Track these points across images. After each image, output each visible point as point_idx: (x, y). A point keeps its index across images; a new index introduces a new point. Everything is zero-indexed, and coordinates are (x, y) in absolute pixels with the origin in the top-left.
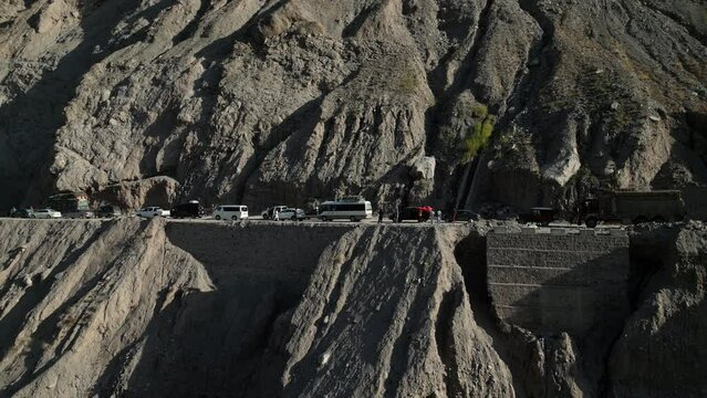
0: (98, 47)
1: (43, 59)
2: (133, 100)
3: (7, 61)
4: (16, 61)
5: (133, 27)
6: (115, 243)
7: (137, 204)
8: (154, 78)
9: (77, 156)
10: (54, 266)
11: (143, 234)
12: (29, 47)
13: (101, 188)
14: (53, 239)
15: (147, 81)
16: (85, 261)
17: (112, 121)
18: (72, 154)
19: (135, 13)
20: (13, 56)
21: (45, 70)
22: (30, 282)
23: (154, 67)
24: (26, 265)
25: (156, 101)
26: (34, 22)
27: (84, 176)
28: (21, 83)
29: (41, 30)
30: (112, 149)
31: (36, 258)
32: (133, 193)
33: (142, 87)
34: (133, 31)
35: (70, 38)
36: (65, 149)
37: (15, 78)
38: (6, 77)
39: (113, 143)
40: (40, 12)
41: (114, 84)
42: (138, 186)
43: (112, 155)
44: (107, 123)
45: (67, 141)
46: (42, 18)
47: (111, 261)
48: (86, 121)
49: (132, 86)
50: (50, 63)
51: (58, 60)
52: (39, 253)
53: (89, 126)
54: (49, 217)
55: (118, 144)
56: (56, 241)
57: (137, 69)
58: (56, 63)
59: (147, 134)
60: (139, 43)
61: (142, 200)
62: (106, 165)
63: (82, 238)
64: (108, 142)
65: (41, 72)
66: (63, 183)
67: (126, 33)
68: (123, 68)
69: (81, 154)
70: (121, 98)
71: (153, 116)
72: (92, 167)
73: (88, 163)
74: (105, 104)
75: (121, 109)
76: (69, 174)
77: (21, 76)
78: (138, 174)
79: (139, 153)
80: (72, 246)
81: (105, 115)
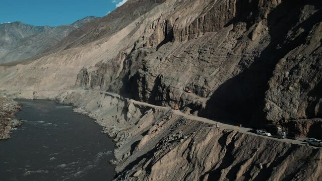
0: (279, 45)
1: (254, 52)
2: (301, 77)
3: (240, 54)
4: (244, 54)
5: (296, 34)
6: (300, 158)
7: (305, 132)
8: (312, 64)
9: (275, 104)
10: (271, 162)
11: (315, 157)
12: (249, 47)
13: (286, 121)
14: (269, 148)
15: (308, 67)
16: (286, 164)
17: (291, 88)
18: (272, 103)
19: (297, 25)
20: (243, 52)
21: (255, 57)
22: (262, 167)
23: (311, 58)
24: (259, 158)
25: (314, 77)
26: (250, 36)
27: (278, 115)
28: (246, 64)
29: (253, 39)
30: (291, 102)
31: (263, 156)
32: (303, 126)
33: (306, 70)
34: (296, 36)
35: (264, 41)
36: (269, 101)
37: (244, 62)
38: (240, 62)
39: (292, 99)
40: (252, 31)
41: (290, 68)
42: (305, 122)
43: (291, 105)
44: (288, 89)
45: (270, 97)
46: (253, 34)
47: (298, 167)
48: (278, 87)
49: (300, 69)
50: (257, 54)
51: (260, 52)
52: (264, 153)
53: (279, 90)
54: (266, 135)
55: (294, 99)
56: (271, 149)
57: (302, 60)
58: (260, 54)
59: (309, 95)
60: (302, 45)
61: (308, 130)
62: (289, 110)
63: (283, 151)
64: (289, 98)
65: (253, 58)
66: (269, 117)
67: (293, 37)
68: (294, 60)
69: (276, 104)
70: (295, 76)
71: (312, 86)
72: (281, 110)
73: (280, 108)
74: (286, 79)
75: (295, 82)
76: (271, 113)
77: (246, 61)
78: (304, 115)
79: (305, 105)
80: (278, 154)
81: (287, 85)
